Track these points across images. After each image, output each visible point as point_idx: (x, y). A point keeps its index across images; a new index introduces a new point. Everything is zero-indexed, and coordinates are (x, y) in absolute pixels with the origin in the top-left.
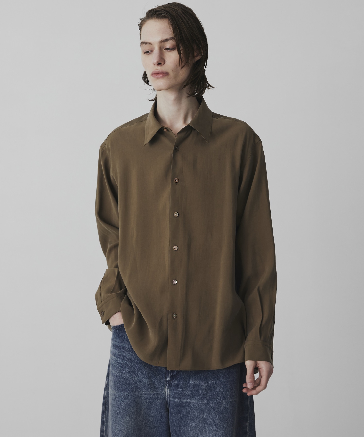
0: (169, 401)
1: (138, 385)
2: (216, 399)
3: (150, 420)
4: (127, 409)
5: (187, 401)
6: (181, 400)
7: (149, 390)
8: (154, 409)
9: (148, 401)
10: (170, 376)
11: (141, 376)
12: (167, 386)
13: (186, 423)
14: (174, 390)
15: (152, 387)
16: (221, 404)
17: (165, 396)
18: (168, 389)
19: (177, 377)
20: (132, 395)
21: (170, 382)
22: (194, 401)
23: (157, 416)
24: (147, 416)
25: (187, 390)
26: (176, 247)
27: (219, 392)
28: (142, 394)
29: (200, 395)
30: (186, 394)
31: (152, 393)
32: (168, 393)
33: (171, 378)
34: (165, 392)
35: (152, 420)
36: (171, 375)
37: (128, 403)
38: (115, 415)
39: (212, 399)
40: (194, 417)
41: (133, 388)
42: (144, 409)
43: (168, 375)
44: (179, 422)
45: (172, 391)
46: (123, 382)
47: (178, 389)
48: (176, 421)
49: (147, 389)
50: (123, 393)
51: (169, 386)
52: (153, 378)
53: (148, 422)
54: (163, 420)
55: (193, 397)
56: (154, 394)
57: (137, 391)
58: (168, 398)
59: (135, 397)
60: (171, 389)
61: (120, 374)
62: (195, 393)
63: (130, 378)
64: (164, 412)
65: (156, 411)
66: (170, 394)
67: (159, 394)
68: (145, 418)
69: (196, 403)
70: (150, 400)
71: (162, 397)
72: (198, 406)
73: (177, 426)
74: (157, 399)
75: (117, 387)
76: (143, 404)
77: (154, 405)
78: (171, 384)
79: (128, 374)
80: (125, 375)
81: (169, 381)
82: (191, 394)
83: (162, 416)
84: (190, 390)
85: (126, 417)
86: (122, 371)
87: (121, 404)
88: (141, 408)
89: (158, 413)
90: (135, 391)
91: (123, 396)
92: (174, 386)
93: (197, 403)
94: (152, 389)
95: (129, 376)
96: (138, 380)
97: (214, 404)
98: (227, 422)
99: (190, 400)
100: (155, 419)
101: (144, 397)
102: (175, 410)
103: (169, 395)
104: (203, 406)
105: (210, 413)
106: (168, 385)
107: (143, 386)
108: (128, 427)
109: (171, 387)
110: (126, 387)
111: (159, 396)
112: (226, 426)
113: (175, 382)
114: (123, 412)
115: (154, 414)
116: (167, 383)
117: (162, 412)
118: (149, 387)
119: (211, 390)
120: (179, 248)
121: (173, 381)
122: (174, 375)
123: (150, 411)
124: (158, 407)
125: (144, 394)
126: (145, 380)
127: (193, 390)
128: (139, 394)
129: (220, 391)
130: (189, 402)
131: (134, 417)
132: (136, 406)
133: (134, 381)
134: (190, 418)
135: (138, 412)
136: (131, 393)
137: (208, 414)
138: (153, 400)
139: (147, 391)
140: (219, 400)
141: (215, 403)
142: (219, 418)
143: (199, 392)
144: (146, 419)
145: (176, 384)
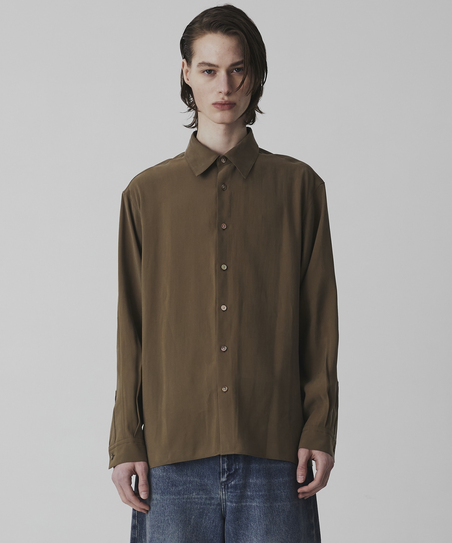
0: (226, 506)
1: (187, 487)
2: (280, 501)
3: (201, 531)
4: (173, 516)
5: (246, 505)
6: (240, 504)
7: (201, 493)
8: (206, 518)
9: (198, 507)
10: (226, 475)
11: (191, 475)
12: (222, 488)
13: (245, 531)
14: (231, 492)
15: (204, 490)
16: (286, 507)
17: (219, 501)
18: (224, 492)
19: (235, 475)
20: (180, 499)
21: (226, 483)
22: (254, 504)
23: (210, 526)
24: (197, 527)
25: (247, 491)
26: (224, 307)
27: (283, 493)
28: (192, 498)
29: (262, 496)
30: (245, 495)
31: (204, 497)
32: (224, 497)
33: (227, 477)
34: (220, 496)
35: (203, 532)
36: (228, 474)
37: (174, 509)
38: (157, 523)
39: (275, 500)
40: (254, 524)
41: (181, 490)
42: (193, 517)
43: (223, 474)
44: (237, 531)
45: (229, 494)
46: (168, 483)
47: (237, 491)
48: (232, 530)
49: (198, 492)
50: (168, 496)
51: (224, 488)
52: (206, 477)
53: (200, 534)
54: (217, 531)
55: (254, 499)
56: (206, 499)
57: (186, 494)
58: (224, 504)
59: (183, 502)
60: (227, 491)
61: (164, 474)
62: (256, 494)
63: (178, 478)
64: (219, 521)
65: (209, 520)
66: (226, 497)
67: (213, 498)
68: (195, 529)
69: (257, 506)
70: (201, 505)
71: (216, 503)
72: (259, 510)
73: (234, 536)
74: (210, 504)
75: (160, 490)
76: (193, 511)
77: (206, 512)
78: (228, 485)
79: (175, 473)
80: (171, 475)
81: (224, 482)
82: (251, 496)
83: (216, 525)
84: (250, 491)
85: (172, 525)
86: (166, 470)
87: (165, 509)
88: (191, 516)
89: (211, 521)
90: (183, 494)
91: (168, 500)
92: (231, 487)
93: (259, 507)
94: (204, 492)
95: (176, 476)
96: (187, 480)
97: (277, 506)
98: (292, 528)
99: (250, 502)
100: (207, 530)
101: (194, 502)
102: (231, 517)
103: (225, 499)
104: (265, 510)
105: (273, 518)
106: (223, 486)
107: (193, 488)
108: (174, 537)
109: (227, 489)
110: (173, 489)
111: (213, 501)
112: (291, 533)
113: (233, 483)
114: (168, 519)
115: (206, 524)
116: (222, 485)
117: (217, 520)
118: (201, 489)
119: (274, 491)
120: (228, 308)
121: (230, 482)
122: (232, 473)
123: (202, 521)
124: (211, 515)
125: (194, 498)
126: (196, 479)
127: (253, 490)
128: (188, 498)
129: (284, 491)
130: (249, 505)
131: (182, 527)
132: (185, 513)
133: (182, 482)
134: (251, 525)
135: (186, 520)
136: (179, 496)
137: (271, 519)
138: (205, 506)
139: (198, 494)
140: (284, 501)
141: (279, 506)
142: (284, 523)
143: (261, 493)
144: (198, 531)
145: (234, 484)
